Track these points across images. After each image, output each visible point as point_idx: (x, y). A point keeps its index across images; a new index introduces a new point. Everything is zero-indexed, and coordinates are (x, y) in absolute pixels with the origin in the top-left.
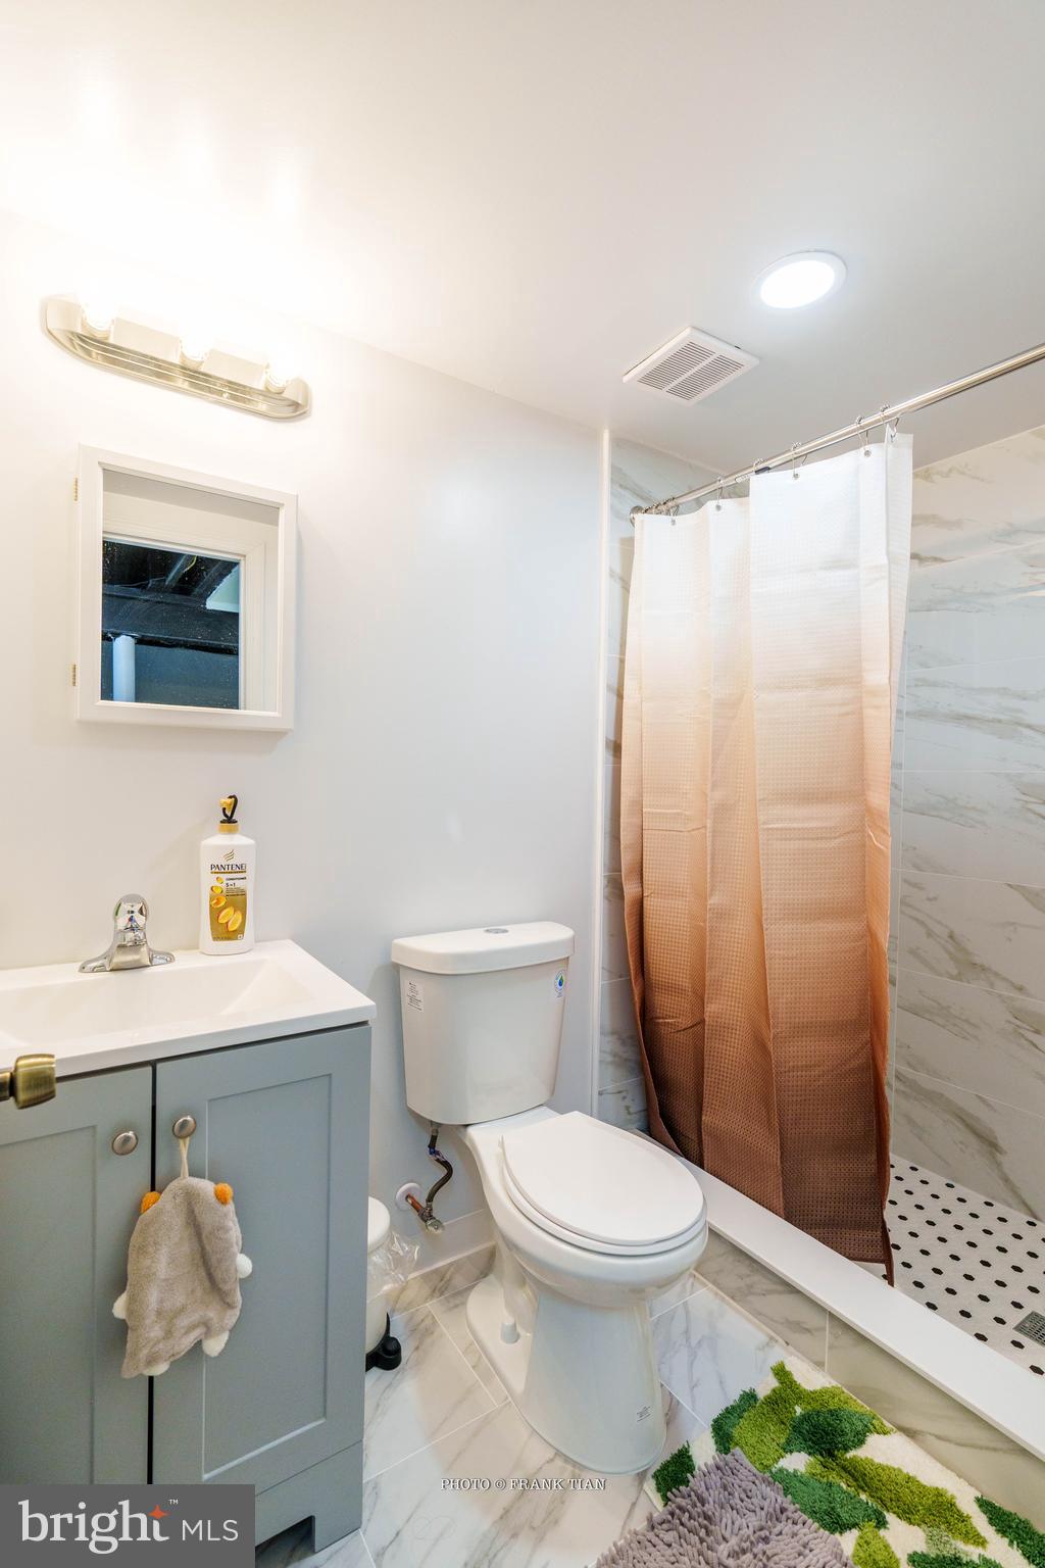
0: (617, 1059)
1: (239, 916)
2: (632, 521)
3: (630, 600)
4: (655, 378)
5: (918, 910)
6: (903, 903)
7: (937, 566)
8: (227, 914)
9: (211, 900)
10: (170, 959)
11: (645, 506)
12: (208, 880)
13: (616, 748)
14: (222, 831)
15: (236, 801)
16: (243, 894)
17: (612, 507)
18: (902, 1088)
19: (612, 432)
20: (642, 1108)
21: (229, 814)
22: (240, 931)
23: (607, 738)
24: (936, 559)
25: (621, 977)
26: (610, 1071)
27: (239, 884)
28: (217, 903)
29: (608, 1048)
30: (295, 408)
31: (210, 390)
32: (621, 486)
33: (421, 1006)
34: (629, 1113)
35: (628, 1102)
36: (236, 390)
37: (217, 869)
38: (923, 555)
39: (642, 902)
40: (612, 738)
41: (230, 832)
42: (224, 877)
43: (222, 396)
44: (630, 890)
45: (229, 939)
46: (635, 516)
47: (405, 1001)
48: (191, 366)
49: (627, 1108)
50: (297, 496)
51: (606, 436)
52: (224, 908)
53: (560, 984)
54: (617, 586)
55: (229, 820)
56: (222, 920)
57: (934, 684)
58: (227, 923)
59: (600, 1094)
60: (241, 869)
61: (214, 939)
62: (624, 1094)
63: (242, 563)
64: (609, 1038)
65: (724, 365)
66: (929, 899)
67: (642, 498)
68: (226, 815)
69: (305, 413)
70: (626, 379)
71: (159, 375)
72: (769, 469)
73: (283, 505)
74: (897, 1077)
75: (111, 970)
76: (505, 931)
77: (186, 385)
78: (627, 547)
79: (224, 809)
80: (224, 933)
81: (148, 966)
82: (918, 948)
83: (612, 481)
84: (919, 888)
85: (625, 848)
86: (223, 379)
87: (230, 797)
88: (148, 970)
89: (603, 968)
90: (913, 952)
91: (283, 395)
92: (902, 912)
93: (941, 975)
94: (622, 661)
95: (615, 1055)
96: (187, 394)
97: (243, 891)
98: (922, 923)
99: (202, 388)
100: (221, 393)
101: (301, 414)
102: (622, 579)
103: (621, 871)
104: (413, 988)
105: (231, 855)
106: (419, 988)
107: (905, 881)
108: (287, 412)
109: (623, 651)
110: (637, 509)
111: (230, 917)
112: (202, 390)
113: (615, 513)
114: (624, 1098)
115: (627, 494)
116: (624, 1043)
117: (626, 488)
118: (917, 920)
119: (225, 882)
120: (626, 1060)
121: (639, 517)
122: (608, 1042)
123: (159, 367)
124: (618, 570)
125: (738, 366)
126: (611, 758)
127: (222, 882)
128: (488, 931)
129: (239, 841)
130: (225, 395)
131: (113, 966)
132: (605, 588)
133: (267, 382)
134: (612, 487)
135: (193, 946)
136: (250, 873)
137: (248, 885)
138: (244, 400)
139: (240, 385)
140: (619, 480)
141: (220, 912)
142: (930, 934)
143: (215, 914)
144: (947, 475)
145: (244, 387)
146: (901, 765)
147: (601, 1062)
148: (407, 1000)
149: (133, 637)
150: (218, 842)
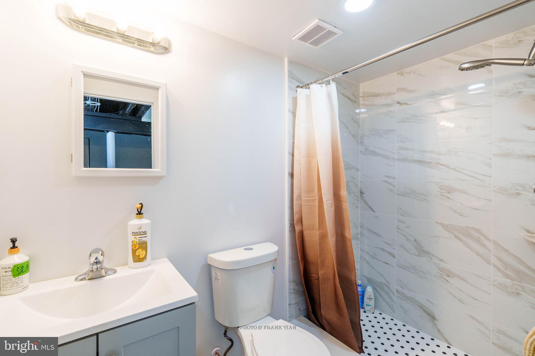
0: (295, 291)
1: (144, 252)
2: (296, 91)
3: (296, 120)
4: (304, 38)
5: (403, 231)
6: (397, 228)
7: (406, 106)
8: (139, 252)
9: (132, 246)
10: (115, 272)
11: (301, 85)
12: (131, 238)
13: (292, 175)
14: (137, 218)
15: (142, 206)
16: (146, 243)
17: (289, 86)
18: (399, 295)
19: (288, 58)
20: (305, 308)
21: (139, 211)
22: (145, 258)
23: (289, 172)
24: (406, 104)
25: (296, 260)
26: (293, 295)
27: (144, 239)
28: (135, 248)
29: (292, 287)
30: (166, 50)
31: (129, 42)
32: (292, 78)
33: (220, 281)
34: (300, 311)
35: (299, 307)
36: (141, 42)
37: (134, 234)
38: (401, 102)
39: (303, 232)
40: (290, 171)
41: (140, 218)
42: (137, 237)
43: (134, 44)
44: (298, 228)
45: (140, 261)
46: (297, 89)
47: (213, 279)
48: (121, 32)
49: (299, 309)
50: (166, 84)
51: (286, 60)
52: (138, 249)
53: (274, 269)
54: (291, 115)
55: (140, 213)
56: (137, 254)
57: (406, 149)
58: (139, 255)
59: (289, 305)
60: (145, 233)
61: (134, 262)
62: (298, 304)
63: (152, 106)
64: (292, 284)
65: (330, 34)
66: (406, 227)
67: (300, 82)
68: (138, 211)
69: (169, 51)
70: (293, 38)
71: (107, 36)
72: (348, 72)
73: (160, 87)
74: (397, 291)
75: (89, 279)
76: (252, 249)
77: (121, 41)
78: (295, 100)
79: (138, 209)
80: (138, 259)
81: (105, 276)
82: (403, 245)
83: (289, 76)
84: (403, 223)
85: (295, 213)
86: (135, 38)
87: (140, 204)
88: (105, 278)
89: (289, 258)
90: (401, 246)
91: (160, 44)
92: (397, 231)
93: (412, 255)
94: (294, 143)
95: (294, 290)
96: (121, 44)
97: (146, 242)
98: (405, 236)
99: (126, 41)
100: (134, 43)
101: (167, 52)
102: (293, 112)
103: (294, 221)
104: (216, 274)
105: (140, 228)
106: (218, 274)
107: (398, 220)
108: (162, 51)
109: (294, 140)
110: (298, 87)
111: (141, 253)
112: (126, 42)
113: (290, 87)
114: (298, 305)
115: (294, 81)
116: (297, 285)
117: (294, 79)
118: (402, 234)
119: (138, 239)
120: (299, 291)
121: (299, 90)
122: (292, 285)
123: (107, 33)
124: (291, 109)
125: (335, 34)
126: (290, 179)
127: (137, 239)
128: (245, 249)
129: (144, 222)
130: (136, 44)
131: (89, 277)
132: (287, 116)
133: (153, 39)
134: (289, 79)
135: (126, 264)
136: (149, 234)
137: (148, 239)
138: (144, 46)
139: (142, 40)
140: (292, 76)
141: (136, 251)
142: (407, 239)
143: (134, 252)
144: (409, 74)
145: (144, 41)
146: (395, 178)
147: (289, 293)
148: (214, 279)
149: (114, 132)
150: (135, 222)
